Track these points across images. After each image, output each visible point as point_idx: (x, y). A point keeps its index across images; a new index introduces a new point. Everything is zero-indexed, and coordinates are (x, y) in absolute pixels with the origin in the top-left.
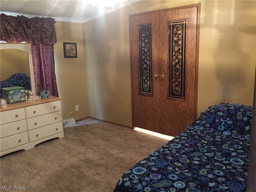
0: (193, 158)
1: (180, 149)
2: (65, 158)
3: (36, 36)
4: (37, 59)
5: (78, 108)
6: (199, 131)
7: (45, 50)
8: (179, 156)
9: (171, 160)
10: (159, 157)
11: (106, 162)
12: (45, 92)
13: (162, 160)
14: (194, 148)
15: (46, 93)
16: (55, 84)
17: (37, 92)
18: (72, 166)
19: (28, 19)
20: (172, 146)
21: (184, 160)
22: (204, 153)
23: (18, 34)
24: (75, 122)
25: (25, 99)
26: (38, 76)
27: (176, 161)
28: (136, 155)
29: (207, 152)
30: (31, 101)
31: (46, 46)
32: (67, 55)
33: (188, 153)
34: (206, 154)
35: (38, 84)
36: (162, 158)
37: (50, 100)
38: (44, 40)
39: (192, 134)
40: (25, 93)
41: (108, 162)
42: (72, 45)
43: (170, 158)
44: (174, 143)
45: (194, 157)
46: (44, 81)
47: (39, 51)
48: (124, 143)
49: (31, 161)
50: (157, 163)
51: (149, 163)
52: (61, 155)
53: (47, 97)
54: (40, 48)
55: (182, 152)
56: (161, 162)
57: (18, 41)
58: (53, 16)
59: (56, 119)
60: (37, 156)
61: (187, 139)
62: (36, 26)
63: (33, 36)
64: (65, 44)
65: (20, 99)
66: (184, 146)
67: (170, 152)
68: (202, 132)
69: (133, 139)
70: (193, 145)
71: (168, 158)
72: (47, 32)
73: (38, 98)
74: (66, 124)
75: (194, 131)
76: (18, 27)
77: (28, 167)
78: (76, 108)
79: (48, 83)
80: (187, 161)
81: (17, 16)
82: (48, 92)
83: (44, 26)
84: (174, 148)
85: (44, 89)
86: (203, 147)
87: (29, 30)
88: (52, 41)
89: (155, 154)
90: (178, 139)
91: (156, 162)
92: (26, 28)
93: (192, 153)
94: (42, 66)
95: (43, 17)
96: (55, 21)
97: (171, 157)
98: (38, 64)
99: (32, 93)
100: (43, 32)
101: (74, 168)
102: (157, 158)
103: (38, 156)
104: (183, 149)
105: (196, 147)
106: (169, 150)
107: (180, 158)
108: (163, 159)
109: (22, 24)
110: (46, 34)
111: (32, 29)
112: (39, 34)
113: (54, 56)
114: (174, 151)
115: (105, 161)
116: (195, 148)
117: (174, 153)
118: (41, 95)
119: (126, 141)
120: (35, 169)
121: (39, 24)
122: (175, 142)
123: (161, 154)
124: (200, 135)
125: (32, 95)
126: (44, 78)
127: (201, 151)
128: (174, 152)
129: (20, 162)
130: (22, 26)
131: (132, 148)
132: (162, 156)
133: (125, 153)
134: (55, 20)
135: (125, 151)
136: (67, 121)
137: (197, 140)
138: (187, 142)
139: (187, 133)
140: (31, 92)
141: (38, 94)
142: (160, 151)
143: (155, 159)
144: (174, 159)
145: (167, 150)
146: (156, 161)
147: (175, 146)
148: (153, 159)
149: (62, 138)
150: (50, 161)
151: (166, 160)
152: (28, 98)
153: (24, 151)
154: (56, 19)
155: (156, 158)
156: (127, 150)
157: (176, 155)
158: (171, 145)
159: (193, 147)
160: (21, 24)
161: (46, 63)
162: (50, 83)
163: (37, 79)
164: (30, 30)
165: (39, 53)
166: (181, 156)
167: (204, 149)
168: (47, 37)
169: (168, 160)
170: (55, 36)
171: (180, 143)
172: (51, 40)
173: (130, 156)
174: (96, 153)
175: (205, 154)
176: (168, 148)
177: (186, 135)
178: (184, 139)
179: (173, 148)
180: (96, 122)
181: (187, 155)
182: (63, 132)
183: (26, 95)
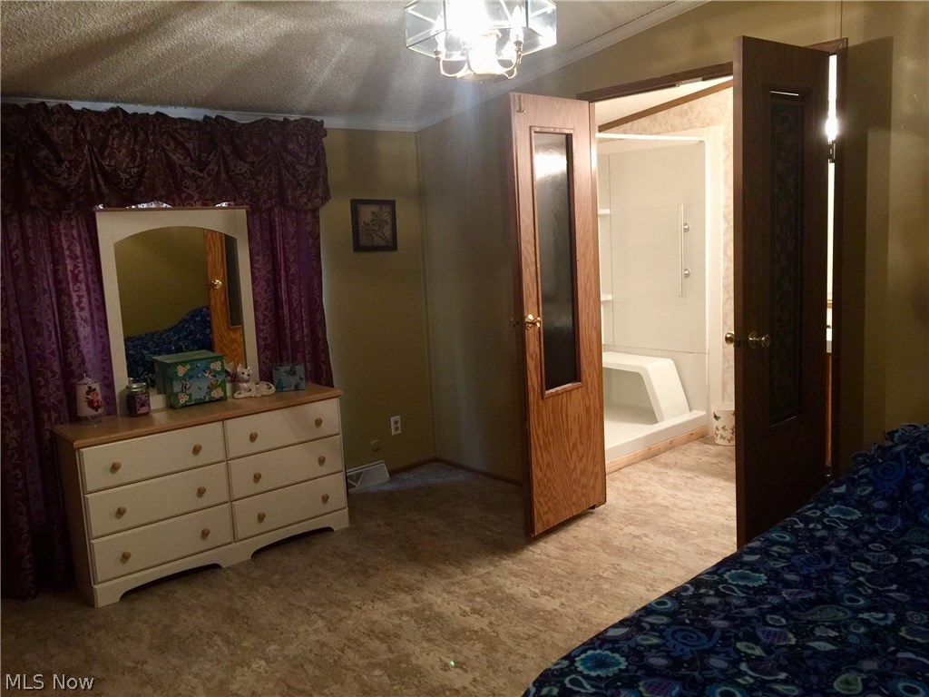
0: (812, 629)
1: (761, 589)
2: (349, 601)
3: (263, 181)
4: (267, 258)
5: (399, 425)
6: (845, 524)
7: (291, 229)
8: (756, 618)
9: (723, 631)
10: (679, 617)
11: (491, 623)
12: (288, 368)
13: (691, 628)
14: (820, 589)
15: (292, 373)
16: (321, 342)
17: (264, 369)
18: (373, 631)
19: (237, 126)
20: (731, 577)
21: (775, 633)
22: (856, 611)
23: (206, 176)
24: (387, 474)
25: (225, 392)
26: (266, 317)
27: (741, 634)
28: (602, 605)
29: (869, 609)
30: (243, 401)
31: (294, 214)
32: (364, 241)
33: (795, 607)
34: (865, 616)
35: (268, 342)
36: (687, 621)
37: (305, 399)
38: (289, 192)
39: (814, 536)
40: (226, 371)
41: (499, 625)
42: (381, 208)
43: (719, 623)
44: (741, 568)
45: (816, 624)
46: (288, 331)
47: (272, 231)
48: (557, 558)
49: (239, 605)
50: (669, 638)
51: (639, 638)
52: (336, 591)
53: (293, 388)
54: (275, 221)
55: (769, 603)
56: (684, 637)
57: (207, 200)
58: (320, 114)
59: (322, 461)
60: (257, 590)
61: (793, 554)
62: (264, 148)
63: (253, 182)
64: (355, 204)
65: (209, 393)
66: (778, 582)
67: (720, 603)
68: (855, 529)
69: (590, 544)
70: (815, 578)
71: (713, 623)
72: (297, 167)
73: (265, 389)
74: (356, 481)
75: (823, 524)
76: (206, 155)
77: (229, 626)
78: (393, 427)
79: (297, 338)
80: (786, 638)
81: (204, 119)
82: (300, 369)
83: (291, 146)
84: (737, 586)
85: (285, 358)
86: (854, 588)
87: (242, 163)
88: (313, 195)
89: (665, 603)
90: (757, 554)
91: (664, 634)
92: (232, 156)
93: (807, 609)
94: (280, 281)
95: (285, 119)
96: (325, 130)
97: (724, 619)
98: (269, 275)
99: (246, 373)
100: (286, 166)
101: (378, 638)
102: (670, 620)
103: (261, 591)
104: (775, 592)
105: (825, 586)
106: (718, 594)
107: (761, 624)
108: (692, 624)
109: (220, 144)
110: (293, 175)
111: (249, 160)
112: (273, 174)
113: (319, 247)
114: (737, 598)
115: (486, 621)
116: (824, 591)
117: (737, 607)
118: (276, 381)
119: (566, 550)
120: (250, 632)
121: (271, 142)
122: (743, 564)
123: (688, 606)
124: (844, 540)
125: (247, 381)
126: (287, 323)
127: (849, 604)
128: (739, 602)
129: (203, 607)
130: (219, 148)
131: (588, 580)
132: (688, 615)
133: (560, 596)
134: (325, 126)
135: (562, 589)
136: (362, 473)
137: (833, 562)
138: (794, 565)
139: (794, 532)
140: (244, 370)
141: (266, 376)
142: (684, 594)
143: (661, 624)
144: (737, 627)
145: (712, 592)
146: (664, 630)
147: (743, 577)
148: (655, 624)
149: (343, 532)
150: (299, 607)
151: (702, 631)
152: (234, 391)
153: (218, 571)
154: (331, 122)
155: (665, 620)
156: (569, 584)
157: (744, 613)
158: (728, 573)
159: (814, 585)
160: (217, 145)
161: (293, 270)
162: (306, 339)
163: (265, 324)
164: (245, 162)
165: (273, 239)
166: (764, 618)
167: (860, 594)
168: (300, 185)
169: (713, 629)
170: (325, 179)
171: (761, 569)
172: (309, 192)
173: (578, 607)
174: (457, 589)
175: (861, 616)
176: (714, 585)
177: (788, 539)
178: (779, 553)
179: (733, 587)
180: (461, 476)
181: (786, 616)
182: (345, 508)
183: (229, 378)
